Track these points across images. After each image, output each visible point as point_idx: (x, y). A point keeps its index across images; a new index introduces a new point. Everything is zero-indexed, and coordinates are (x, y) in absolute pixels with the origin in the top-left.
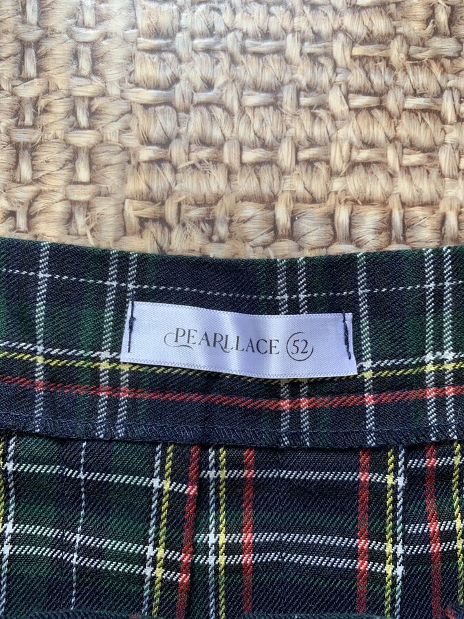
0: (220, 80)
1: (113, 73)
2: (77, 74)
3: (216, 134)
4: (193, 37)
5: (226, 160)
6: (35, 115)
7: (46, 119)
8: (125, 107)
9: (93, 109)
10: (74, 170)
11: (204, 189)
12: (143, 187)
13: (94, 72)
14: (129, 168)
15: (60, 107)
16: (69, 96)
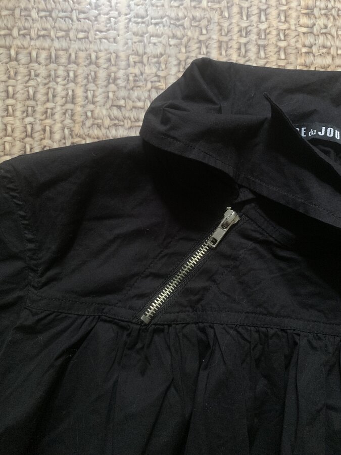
0: (330, 25)
1: (293, 22)
2: (280, 22)
3: (329, 44)
4: (320, 9)
5: (332, 53)
6: (265, 35)
7: (269, 37)
8: (297, 34)
9: (286, 34)
10: (279, 55)
11: (324, 62)
12: (303, 61)
13: (286, 21)
14: (298, 55)
15: (274, 33)
16: (277, 29)
